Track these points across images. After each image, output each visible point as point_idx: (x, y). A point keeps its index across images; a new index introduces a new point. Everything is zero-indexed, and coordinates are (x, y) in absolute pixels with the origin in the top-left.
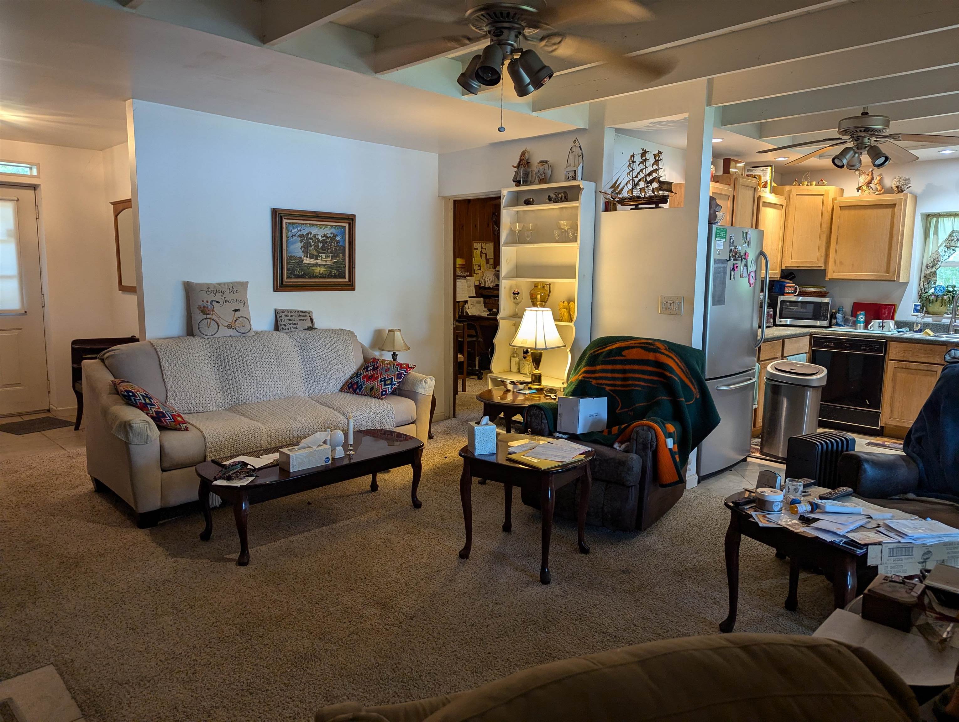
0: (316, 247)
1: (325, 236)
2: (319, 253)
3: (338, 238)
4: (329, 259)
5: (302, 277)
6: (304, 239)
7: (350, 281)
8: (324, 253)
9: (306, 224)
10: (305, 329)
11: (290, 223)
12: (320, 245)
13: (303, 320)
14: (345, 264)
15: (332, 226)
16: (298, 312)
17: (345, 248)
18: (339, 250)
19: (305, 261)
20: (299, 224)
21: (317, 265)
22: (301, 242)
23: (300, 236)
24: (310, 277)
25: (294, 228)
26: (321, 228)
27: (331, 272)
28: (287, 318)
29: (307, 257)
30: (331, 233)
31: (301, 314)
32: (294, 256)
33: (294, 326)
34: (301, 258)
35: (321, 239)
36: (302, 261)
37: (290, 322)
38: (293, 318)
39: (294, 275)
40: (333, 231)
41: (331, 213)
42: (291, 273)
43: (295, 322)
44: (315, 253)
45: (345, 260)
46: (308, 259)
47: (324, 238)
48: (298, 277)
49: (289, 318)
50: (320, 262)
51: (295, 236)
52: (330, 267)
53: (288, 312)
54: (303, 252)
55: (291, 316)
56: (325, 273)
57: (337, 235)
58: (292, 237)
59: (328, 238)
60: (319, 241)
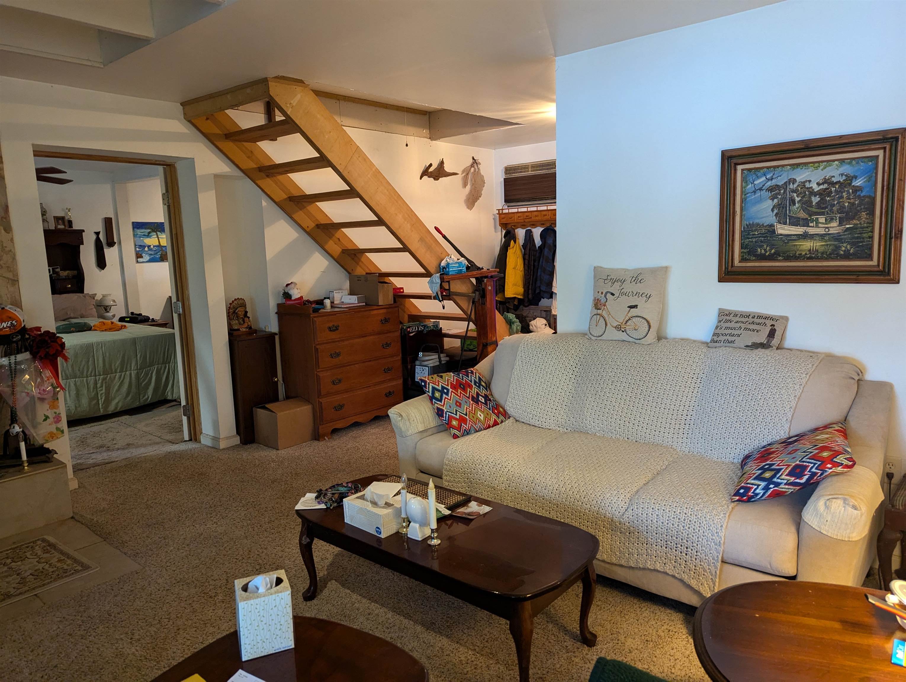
0: (806, 204)
1: (826, 181)
2: (811, 214)
3: (858, 183)
4: (835, 224)
5: (771, 258)
6: (779, 194)
7: (878, 265)
8: (822, 214)
9: (783, 166)
10: (747, 346)
11: (749, 170)
12: (815, 200)
13: (754, 330)
14: (872, 231)
15: (842, 161)
16: (753, 317)
17: (874, 199)
18: (860, 205)
19: (780, 231)
20: (768, 168)
21: (805, 236)
22: (773, 199)
23: (771, 189)
24: (788, 258)
25: (758, 177)
26: (817, 168)
27: (838, 248)
28: (728, 325)
29: (785, 223)
30: (842, 175)
31: (755, 320)
32: (758, 224)
33: (731, 339)
34: (772, 226)
35: (816, 188)
36: (774, 231)
37: (730, 331)
38: (738, 325)
39: (755, 256)
40: (847, 169)
41: (841, 137)
42: (749, 253)
43: (736, 332)
44: (803, 215)
45: (873, 223)
46: (786, 227)
47: (825, 186)
48: (763, 258)
49: (732, 325)
50: (812, 231)
51: (761, 189)
52: (837, 238)
53: (736, 315)
54: (776, 215)
55: (737, 322)
56: (821, 249)
57: (856, 177)
58: (755, 192)
59: (833, 184)
60: (813, 193)
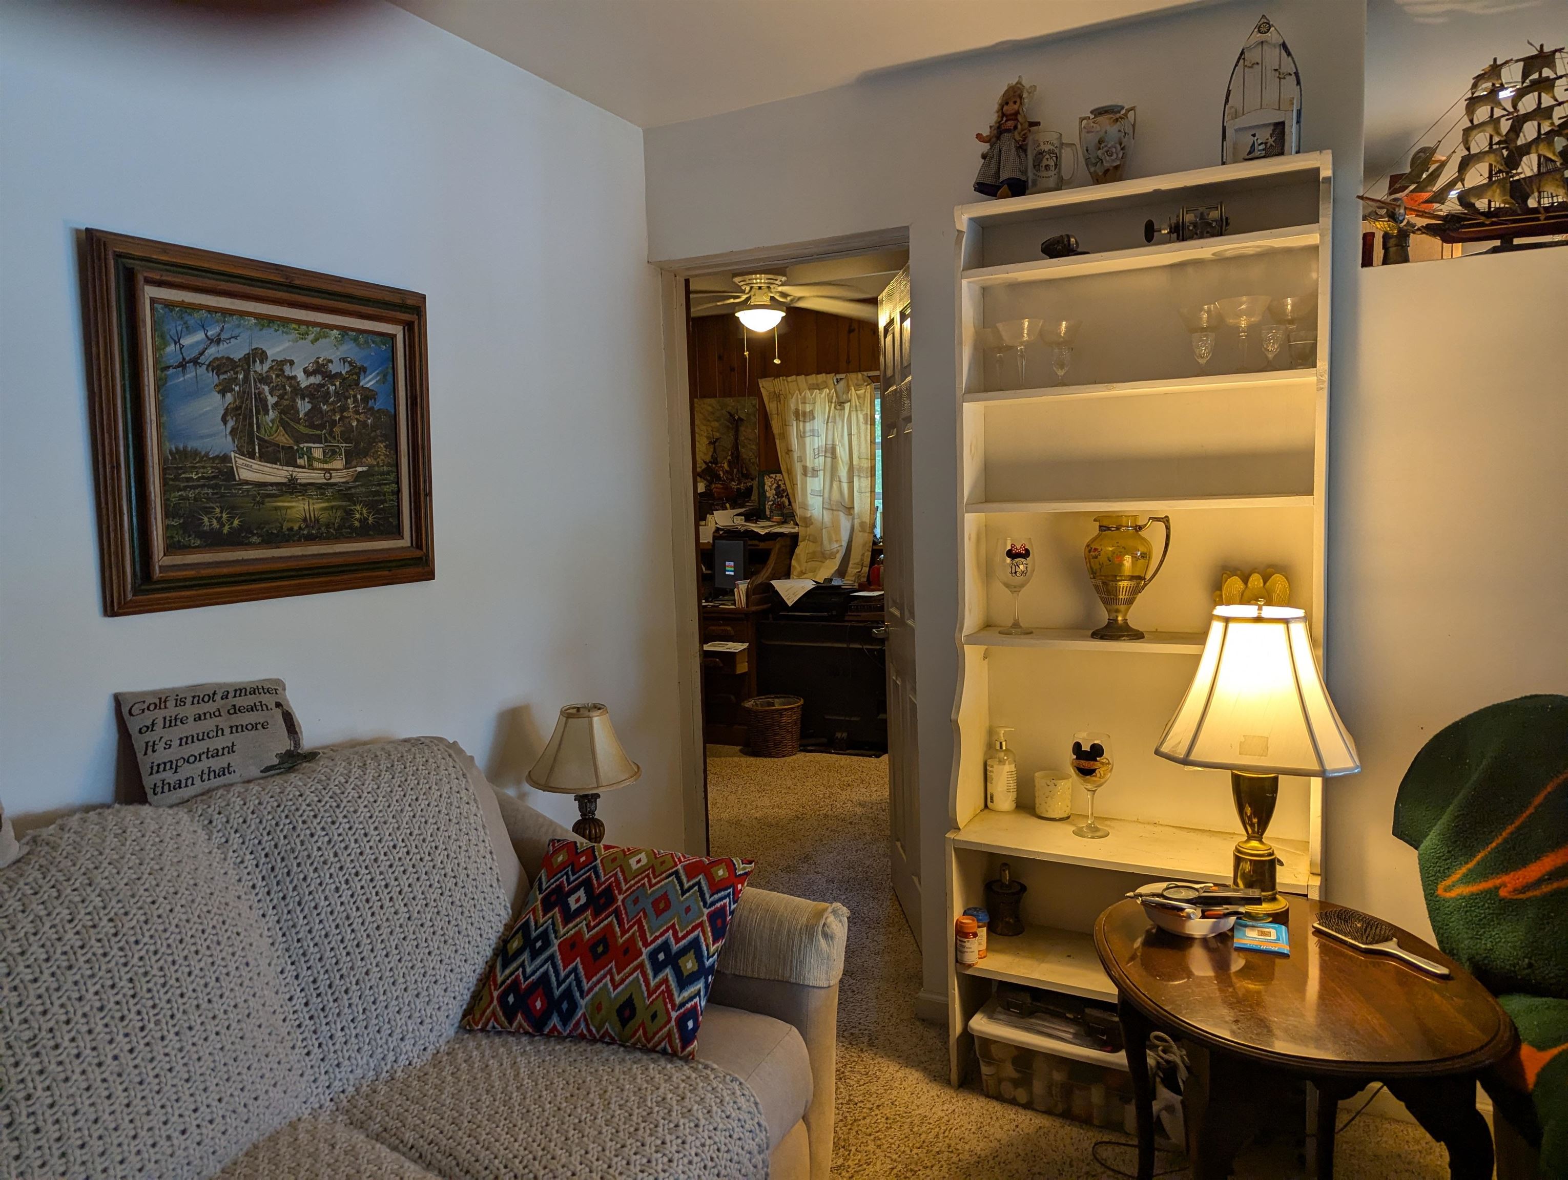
0: (287, 412)
1: (319, 369)
2: (299, 438)
3: (369, 381)
4: (338, 464)
5: (236, 540)
6: (235, 380)
7: (419, 547)
8: (317, 439)
9: (243, 314)
10: (268, 769)
11: (169, 305)
12: (304, 406)
13: (255, 727)
14: (398, 482)
15: (344, 330)
16: (225, 697)
17: (395, 417)
18: (374, 427)
19: (244, 475)
20: (211, 310)
21: (292, 488)
22: (223, 393)
23: (218, 366)
24: (270, 540)
25: (189, 330)
26: (304, 335)
27: (349, 513)
28: (181, 731)
29: (252, 456)
30: (344, 360)
31: (240, 702)
32: (196, 453)
33: (216, 764)
34: (225, 458)
35: (304, 382)
36: (230, 474)
37: (197, 748)
38: (209, 725)
39: (201, 535)
40: (348, 349)
41: (339, 280)
42: (184, 527)
43: (219, 743)
44: (283, 439)
45: (397, 465)
46: (255, 464)
47: (316, 380)
48: (215, 540)
49: (191, 728)
50: (304, 476)
51: (195, 362)
52: (344, 493)
53: (180, 702)
54: (233, 432)
55: (198, 718)
56: (324, 517)
57: (363, 370)
58: (183, 365)
59: (331, 377)
60: (298, 391)
